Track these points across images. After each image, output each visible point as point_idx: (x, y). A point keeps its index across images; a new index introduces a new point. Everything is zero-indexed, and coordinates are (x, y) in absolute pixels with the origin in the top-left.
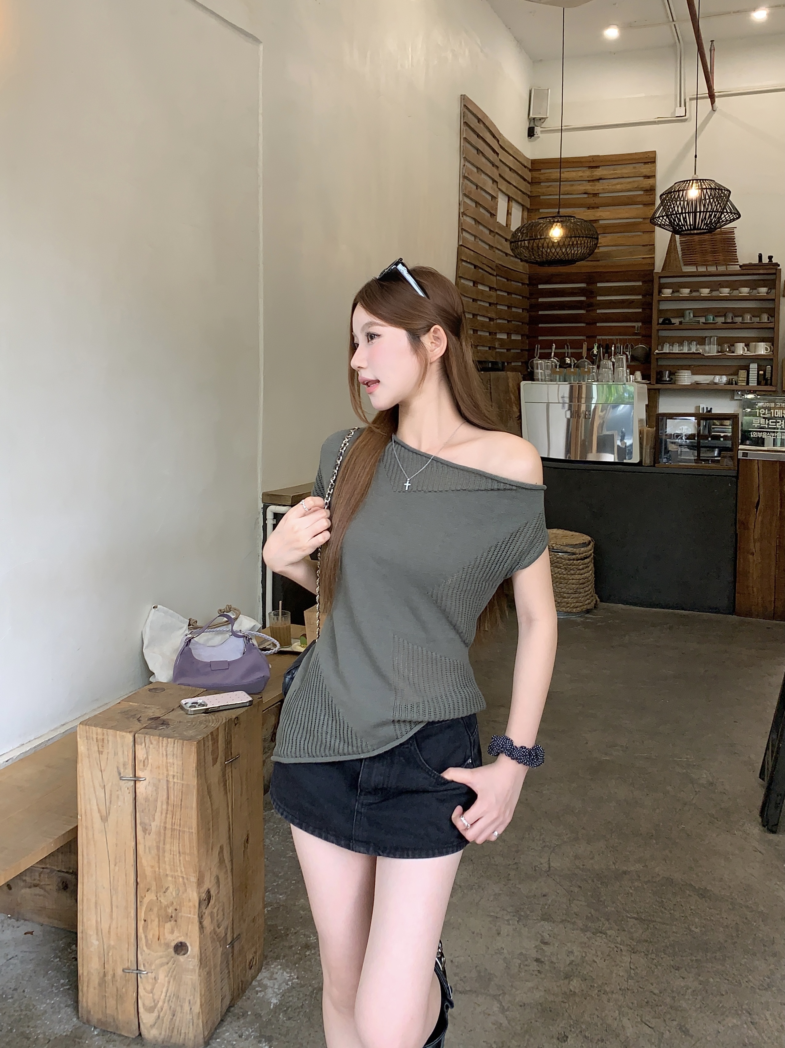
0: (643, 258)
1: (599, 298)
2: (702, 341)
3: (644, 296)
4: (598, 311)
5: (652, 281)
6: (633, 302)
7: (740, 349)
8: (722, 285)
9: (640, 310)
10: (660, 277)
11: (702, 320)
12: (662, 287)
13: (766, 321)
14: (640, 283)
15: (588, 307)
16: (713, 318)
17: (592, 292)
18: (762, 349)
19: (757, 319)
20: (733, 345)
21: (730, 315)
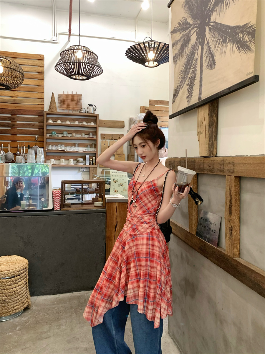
0: (39, 104)
1: (17, 122)
2: (67, 145)
3: (39, 122)
4: (17, 129)
5: (43, 116)
6: (34, 125)
8: (74, 120)
9: (38, 129)
10: (47, 114)
12: (48, 119)
14: (38, 117)
15: (12, 126)
17: (14, 119)
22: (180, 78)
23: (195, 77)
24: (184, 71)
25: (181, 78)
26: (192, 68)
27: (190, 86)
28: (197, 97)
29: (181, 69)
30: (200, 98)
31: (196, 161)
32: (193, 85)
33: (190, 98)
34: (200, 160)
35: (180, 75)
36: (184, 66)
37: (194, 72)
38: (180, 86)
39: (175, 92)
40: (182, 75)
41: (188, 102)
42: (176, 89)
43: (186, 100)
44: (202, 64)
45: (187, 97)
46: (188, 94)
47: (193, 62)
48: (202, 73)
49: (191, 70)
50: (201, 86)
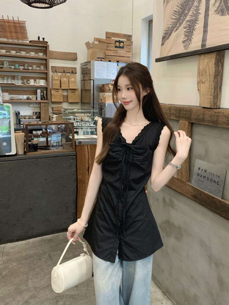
2: (13, 78)
7: (32, 82)
8: (21, 50)
11: (13, 67)
13: (43, 69)
16: (19, 66)
18: (42, 83)
19: (39, 68)
20: (29, 81)
21: (26, 65)
22: (172, 19)
23: (197, 21)
24: (179, 12)
25: (175, 19)
26: (192, 9)
27: (188, 30)
28: (200, 44)
29: (175, 10)
30: (203, 45)
31: (193, 110)
32: (193, 29)
33: (188, 43)
34: (199, 111)
35: (173, 15)
36: (180, 6)
37: (195, 15)
38: (173, 28)
39: (166, 34)
40: (175, 15)
41: (184, 46)
42: (166, 30)
43: (182, 45)
44: (209, 7)
45: (184, 42)
46: (185, 38)
47: (195, 4)
48: (208, 17)
49: (191, 13)
50: (205, 31)
